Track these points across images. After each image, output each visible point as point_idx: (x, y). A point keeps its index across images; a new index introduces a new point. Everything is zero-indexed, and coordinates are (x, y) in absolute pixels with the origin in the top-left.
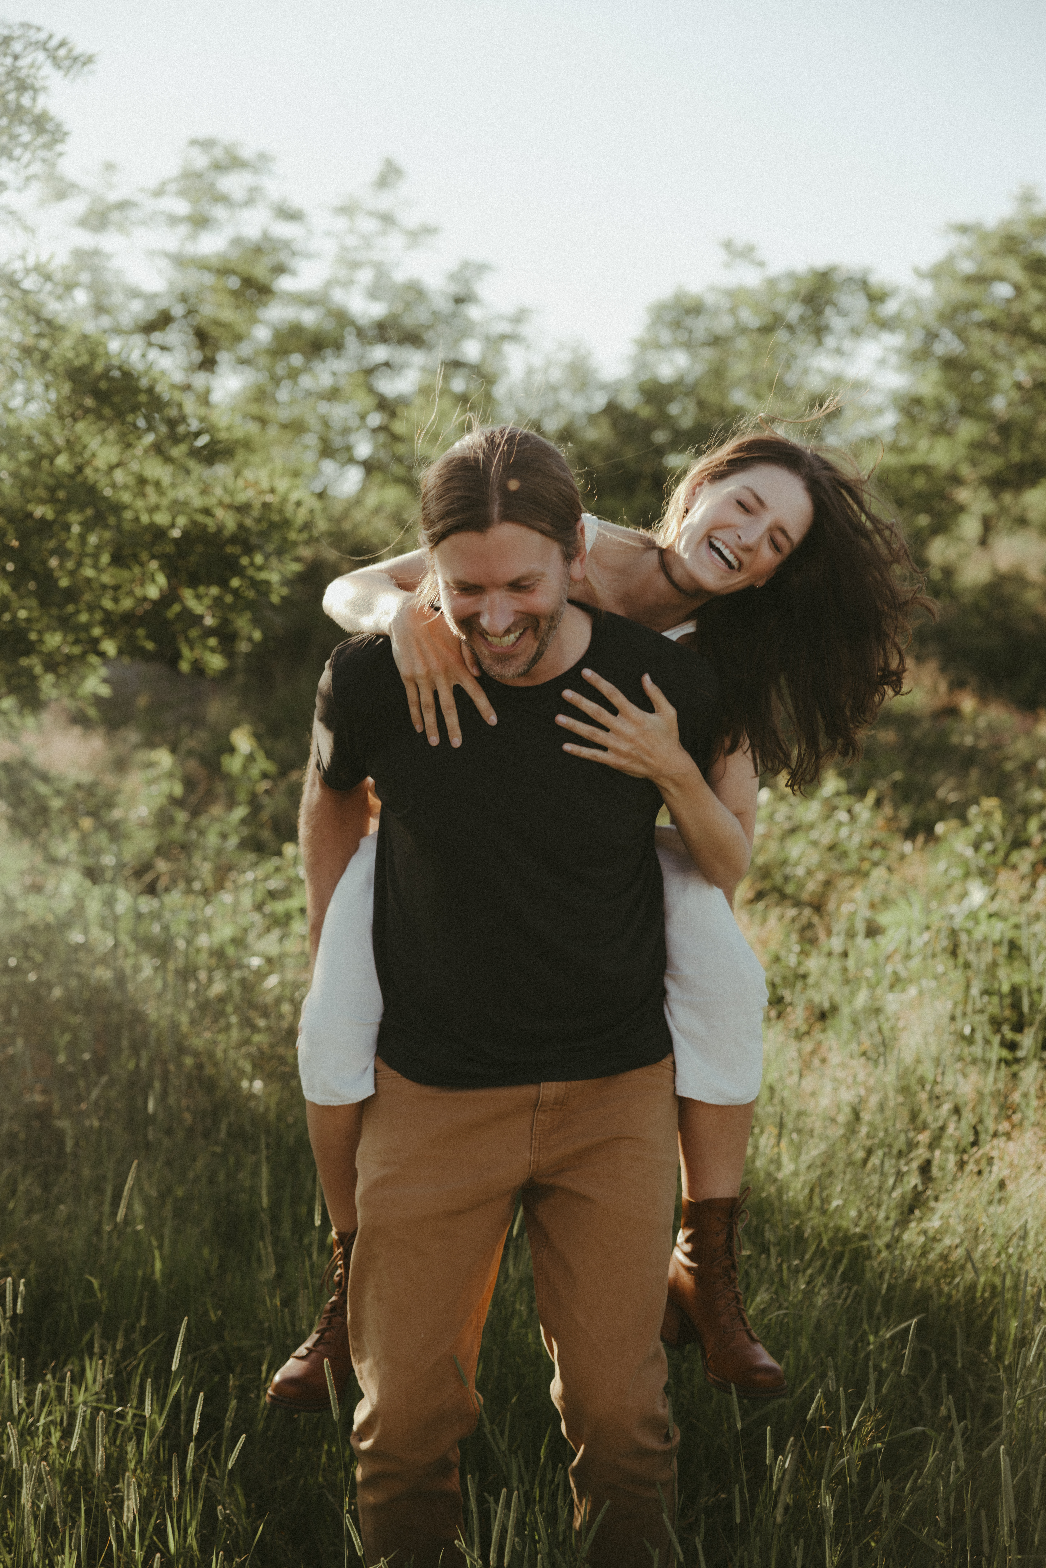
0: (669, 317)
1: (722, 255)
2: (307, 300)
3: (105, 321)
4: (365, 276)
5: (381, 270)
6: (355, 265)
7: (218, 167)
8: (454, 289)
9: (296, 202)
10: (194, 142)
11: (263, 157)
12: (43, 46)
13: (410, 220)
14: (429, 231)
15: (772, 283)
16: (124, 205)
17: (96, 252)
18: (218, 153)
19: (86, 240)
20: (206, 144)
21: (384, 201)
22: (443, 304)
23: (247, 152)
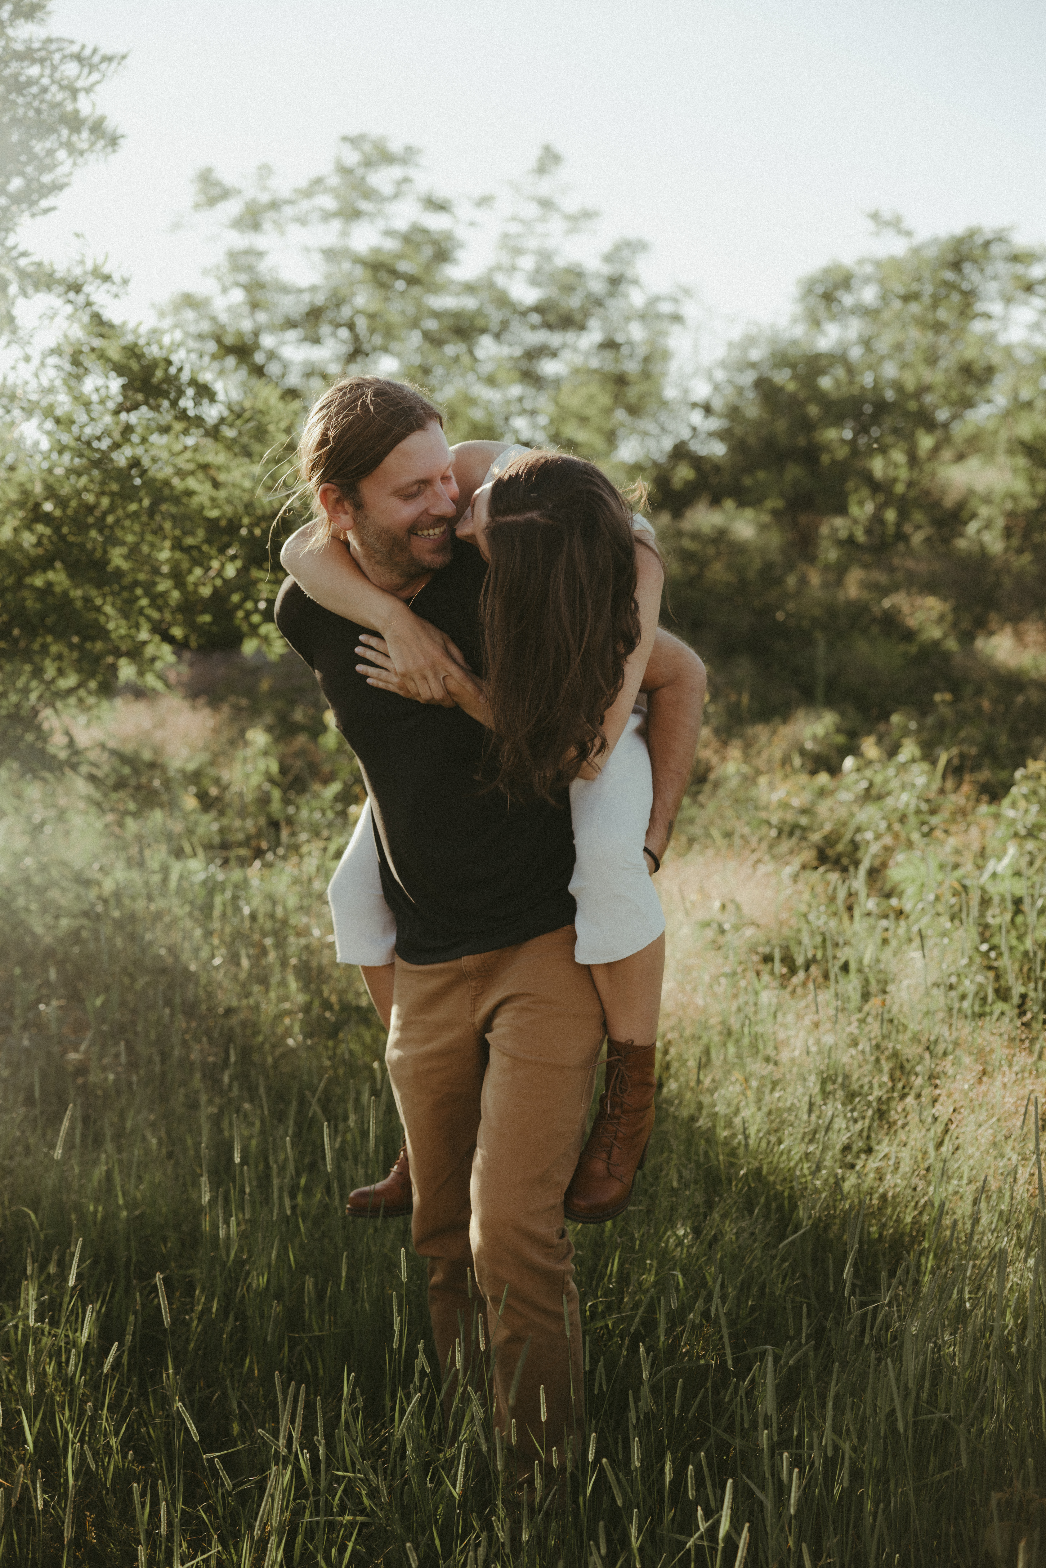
0: (820, 289)
1: (870, 225)
2: (470, 288)
3: (262, 317)
4: (527, 263)
5: (545, 256)
6: (518, 251)
7: (368, 163)
8: (606, 270)
9: (442, 192)
10: (345, 139)
11: (409, 150)
12: (78, 58)
13: (571, 204)
14: (587, 215)
15: (916, 251)
16: (274, 205)
17: (249, 252)
18: (368, 147)
19: (240, 241)
20: (354, 141)
21: (545, 187)
22: (597, 287)
23: (395, 146)
